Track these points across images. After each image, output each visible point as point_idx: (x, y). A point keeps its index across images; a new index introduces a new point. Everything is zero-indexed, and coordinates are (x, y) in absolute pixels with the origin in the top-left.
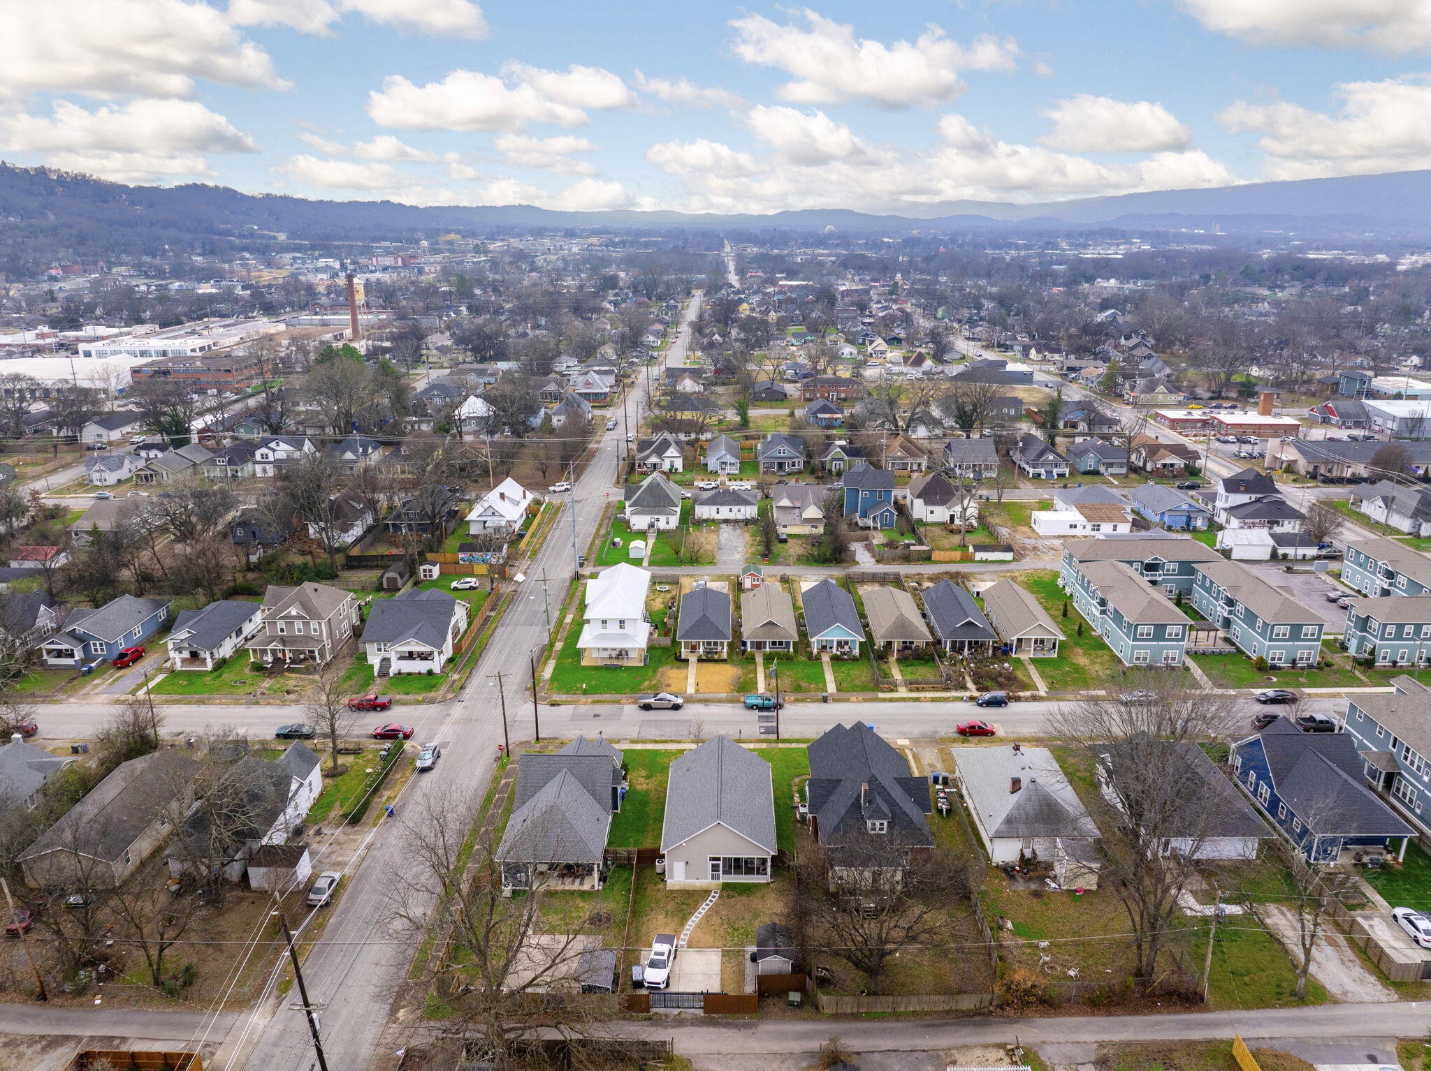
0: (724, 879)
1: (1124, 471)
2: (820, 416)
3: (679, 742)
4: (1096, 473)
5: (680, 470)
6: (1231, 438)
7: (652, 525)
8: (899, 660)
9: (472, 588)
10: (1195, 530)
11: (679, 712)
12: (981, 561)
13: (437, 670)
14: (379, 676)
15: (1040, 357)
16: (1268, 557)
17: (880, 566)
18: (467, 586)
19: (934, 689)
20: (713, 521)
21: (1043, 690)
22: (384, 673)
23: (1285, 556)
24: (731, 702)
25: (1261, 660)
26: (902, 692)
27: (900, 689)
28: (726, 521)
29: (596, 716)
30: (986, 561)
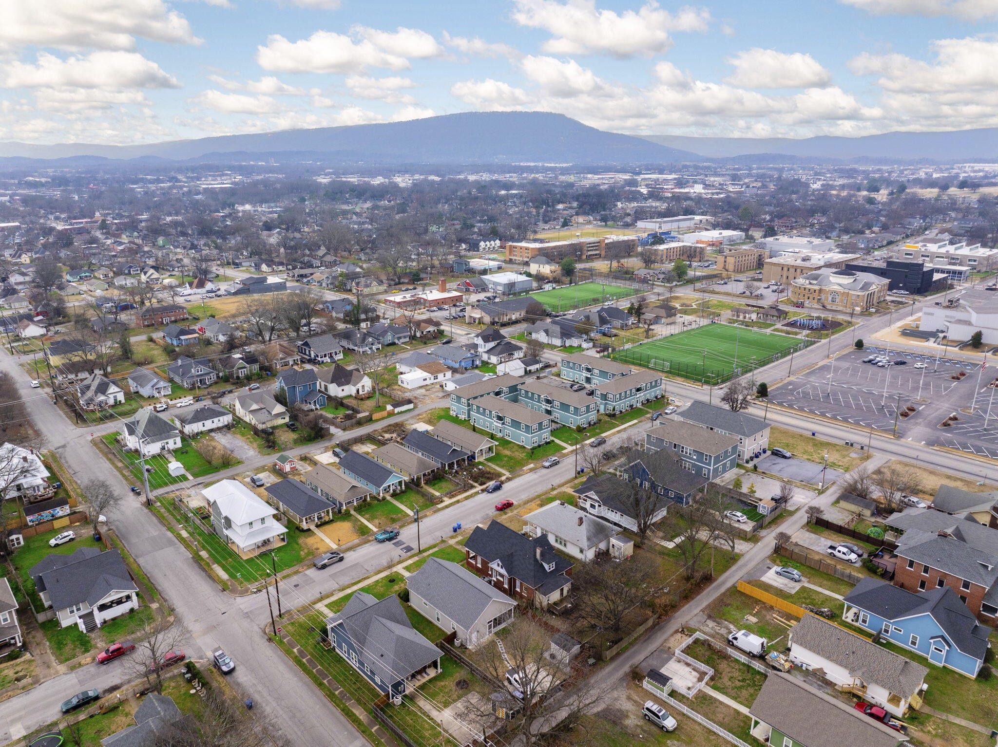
0: (494, 630)
1: (407, 339)
2: (182, 337)
3: (368, 578)
4: (393, 344)
5: (123, 401)
6: (435, 308)
7: (163, 448)
8: (425, 484)
9: (72, 540)
10: (477, 367)
11: (344, 561)
12: (399, 413)
13: (136, 606)
14: (88, 631)
15: (270, 270)
16: (523, 374)
17: (347, 432)
18: (67, 539)
19: (460, 493)
20: (202, 433)
21: (508, 474)
22: (91, 627)
23: (530, 371)
24: (365, 543)
25: (578, 427)
26: (447, 501)
27: (445, 499)
28: (212, 430)
29: (296, 586)
30: (402, 412)
